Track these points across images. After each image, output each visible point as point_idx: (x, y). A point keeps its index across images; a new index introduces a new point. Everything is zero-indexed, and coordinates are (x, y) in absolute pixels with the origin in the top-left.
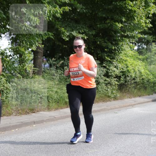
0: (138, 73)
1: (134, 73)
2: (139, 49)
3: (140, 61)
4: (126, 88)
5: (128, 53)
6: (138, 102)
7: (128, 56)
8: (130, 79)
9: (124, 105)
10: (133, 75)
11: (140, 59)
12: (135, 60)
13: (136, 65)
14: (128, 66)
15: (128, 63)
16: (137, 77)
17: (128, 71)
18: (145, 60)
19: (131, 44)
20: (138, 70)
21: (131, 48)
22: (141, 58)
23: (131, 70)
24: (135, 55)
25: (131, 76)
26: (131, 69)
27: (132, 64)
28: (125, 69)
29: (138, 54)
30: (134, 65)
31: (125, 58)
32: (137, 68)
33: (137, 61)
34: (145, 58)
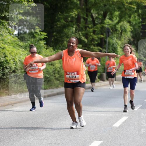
0: (19, 63)
1: (13, 63)
2: (20, 34)
3: (21, 49)
4: (4, 83)
5: (6, 39)
6: (19, 101)
7: (7, 43)
8: (9, 72)
9: (2, 104)
10: (13, 67)
11: (21, 47)
12: (15, 48)
13: (17, 54)
14: (6, 55)
15: (6, 51)
16: (18, 69)
17: (6, 61)
18: (27, 48)
19: (10, 28)
20: (19, 60)
21: (10, 33)
22: (23, 46)
23: (10, 60)
24: (14, 41)
25: (10, 68)
26: (11, 58)
27: (11, 53)
28: (3, 59)
29: (19, 40)
30: (13, 54)
31: (2, 45)
32: (18, 58)
33: (17, 49)
34: (27, 45)
